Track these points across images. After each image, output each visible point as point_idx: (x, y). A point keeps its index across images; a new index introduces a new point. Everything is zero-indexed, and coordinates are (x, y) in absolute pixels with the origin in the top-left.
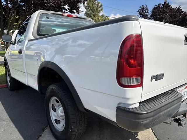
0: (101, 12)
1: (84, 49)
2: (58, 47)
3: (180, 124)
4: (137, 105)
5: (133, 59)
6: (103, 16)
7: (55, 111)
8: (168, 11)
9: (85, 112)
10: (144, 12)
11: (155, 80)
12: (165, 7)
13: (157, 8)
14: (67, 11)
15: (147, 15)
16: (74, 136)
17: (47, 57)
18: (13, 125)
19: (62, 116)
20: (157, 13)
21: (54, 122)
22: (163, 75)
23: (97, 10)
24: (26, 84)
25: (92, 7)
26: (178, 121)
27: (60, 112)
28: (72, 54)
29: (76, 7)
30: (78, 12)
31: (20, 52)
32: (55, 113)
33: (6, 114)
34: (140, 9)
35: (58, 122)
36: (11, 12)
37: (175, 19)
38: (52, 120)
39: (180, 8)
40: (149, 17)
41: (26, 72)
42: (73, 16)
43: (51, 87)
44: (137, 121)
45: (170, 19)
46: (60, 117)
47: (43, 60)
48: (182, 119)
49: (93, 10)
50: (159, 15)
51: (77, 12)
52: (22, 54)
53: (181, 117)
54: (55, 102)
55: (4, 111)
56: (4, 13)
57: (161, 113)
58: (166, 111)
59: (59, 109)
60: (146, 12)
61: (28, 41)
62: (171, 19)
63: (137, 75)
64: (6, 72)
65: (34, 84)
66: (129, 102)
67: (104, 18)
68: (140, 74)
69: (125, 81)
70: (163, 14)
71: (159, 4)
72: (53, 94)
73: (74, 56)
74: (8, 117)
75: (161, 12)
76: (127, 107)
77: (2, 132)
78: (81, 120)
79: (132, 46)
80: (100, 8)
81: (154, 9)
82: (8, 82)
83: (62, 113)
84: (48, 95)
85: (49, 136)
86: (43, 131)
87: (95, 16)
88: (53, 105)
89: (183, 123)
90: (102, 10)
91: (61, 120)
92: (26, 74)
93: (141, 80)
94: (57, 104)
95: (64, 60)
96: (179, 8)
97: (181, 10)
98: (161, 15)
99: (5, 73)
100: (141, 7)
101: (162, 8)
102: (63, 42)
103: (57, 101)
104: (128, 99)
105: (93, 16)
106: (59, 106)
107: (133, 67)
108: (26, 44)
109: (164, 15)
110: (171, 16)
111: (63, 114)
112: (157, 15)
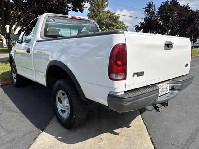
0: (106, 7)
1: (87, 50)
2: (62, 47)
3: (158, 111)
4: (123, 93)
5: (119, 60)
6: (108, 12)
7: (61, 102)
8: (175, 9)
9: (87, 101)
10: (151, 9)
11: (136, 76)
12: (172, 5)
13: (164, 5)
14: (70, 9)
15: (154, 13)
16: (77, 121)
17: (54, 57)
18: (24, 116)
19: (67, 106)
20: (164, 11)
21: (60, 112)
22: (143, 73)
23: (102, 5)
24: (34, 80)
25: (97, 2)
26: (156, 108)
27: (65, 103)
28: (75, 55)
29: (80, 5)
30: (82, 11)
31: (28, 51)
32: (61, 104)
33: (16, 107)
34: (147, 6)
35: (63, 111)
36: (14, 8)
37: (182, 18)
38: (58, 110)
39: (189, 6)
40: (156, 14)
41: (34, 69)
42: (77, 18)
43: (58, 82)
44: (121, 103)
45: (177, 18)
46: (66, 107)
47: (51, 59)
48: (160, 107)
49: (98, 5)
50: (166, 13)
51: (80, 10)
52: (30, 53)
53: (159, 105)
54: (61, 95)
55: (14, 104)
56: (5, 9)
57: (140, 100)
58: (143, 98)
59: (64, 100)
60: (153, 10)
61: (37, 42)
62: (179, 18)
63: (121, 72)
64: (12, 69)
65: (42, 80)
66: (116, 91)
67: (110, 14)
68: (124, 71)
69: (113, 76)
70: (170, 12)
71: (166, 2)
72: (60, 88)
73: (77, 56)
74: (18, 109)
75: (168, 10)
76: (115, 94)
77: (15, 120)
78: (83, 108)
79: (118, 52)
80: (106, 3)
81: (162, 6)
82: (14, 79)
83: (67, 103)
84: (55, 89)
85: (56, 123)
86: (51, 119)
87: (100, 11)
88: (59, 98)
89: (160, 109)
90: (107, 5)
91: (66, 110)
92: (34, 71)
93: (125, 76)
94: (63, 97)
95: (69, 58)
96: (187, 6)
97: (189, 8)
98: (168, 14)
99: (10, 70)
100: (147, 4)
101: (169, 5)
102: (67, 44)
103: (63, 94)
104: (116, 88)
105: (98, 11)
106: (64, 98)
107: (119, 66)
108: (34, 44)
110: (179, 14)
111: (68, 105)
112: (164, 13)
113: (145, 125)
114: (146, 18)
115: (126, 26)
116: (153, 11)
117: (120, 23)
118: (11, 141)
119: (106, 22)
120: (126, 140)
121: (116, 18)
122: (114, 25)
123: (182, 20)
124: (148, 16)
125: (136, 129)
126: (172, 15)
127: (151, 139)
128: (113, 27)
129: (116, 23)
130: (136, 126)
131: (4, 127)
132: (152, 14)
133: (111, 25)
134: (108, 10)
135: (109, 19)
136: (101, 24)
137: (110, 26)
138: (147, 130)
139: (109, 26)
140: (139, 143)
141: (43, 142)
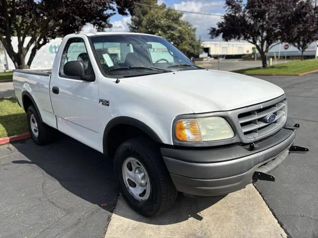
6: (164, 6)
15: (239, 7)
37: (285, 13)
45: (277, 13)
50: (260, 7)
60: (237, 1)
62: (279, 13)
70: (265, 5)
98: (263, 7)
109: (267, 7)
110: (279, 7)
112: (255, 6)
113: (258, 190)
114: (227, 14)
115: (193, 28)
116: (238, 3)
117: (184, 24)
118: (76, 224)
119: (161, 24)
120: (237, 213)
121: (177, 16)
122: (174, 28)
123: (285, 17)
124: (230, 11)
125: (246, 197)
126: (269, 10)
127: (271, 210)
128: (173, 30)
129: (177, 23)
130: (245, 193)
131: (58, 205)
132: (237, 8)
133: (170, 27)
134: (163, 4)
135: (166, 18)
136: (153, 26)
137: (168, 30)
138: (262, 198)
139: (166, 29)
140: (256, 218)
141: (122, 223)
